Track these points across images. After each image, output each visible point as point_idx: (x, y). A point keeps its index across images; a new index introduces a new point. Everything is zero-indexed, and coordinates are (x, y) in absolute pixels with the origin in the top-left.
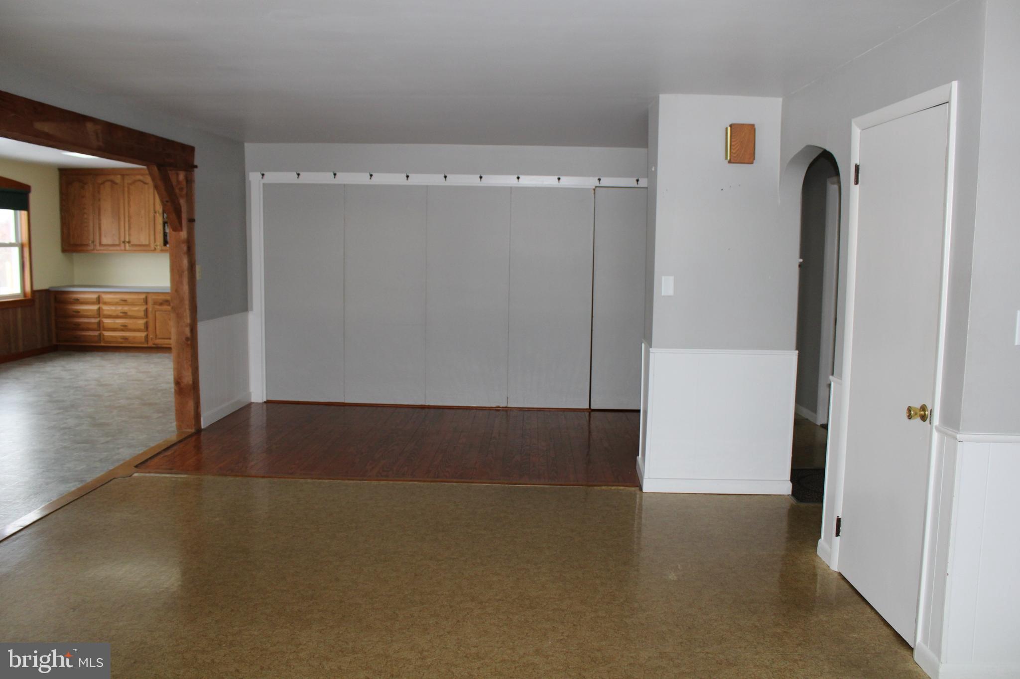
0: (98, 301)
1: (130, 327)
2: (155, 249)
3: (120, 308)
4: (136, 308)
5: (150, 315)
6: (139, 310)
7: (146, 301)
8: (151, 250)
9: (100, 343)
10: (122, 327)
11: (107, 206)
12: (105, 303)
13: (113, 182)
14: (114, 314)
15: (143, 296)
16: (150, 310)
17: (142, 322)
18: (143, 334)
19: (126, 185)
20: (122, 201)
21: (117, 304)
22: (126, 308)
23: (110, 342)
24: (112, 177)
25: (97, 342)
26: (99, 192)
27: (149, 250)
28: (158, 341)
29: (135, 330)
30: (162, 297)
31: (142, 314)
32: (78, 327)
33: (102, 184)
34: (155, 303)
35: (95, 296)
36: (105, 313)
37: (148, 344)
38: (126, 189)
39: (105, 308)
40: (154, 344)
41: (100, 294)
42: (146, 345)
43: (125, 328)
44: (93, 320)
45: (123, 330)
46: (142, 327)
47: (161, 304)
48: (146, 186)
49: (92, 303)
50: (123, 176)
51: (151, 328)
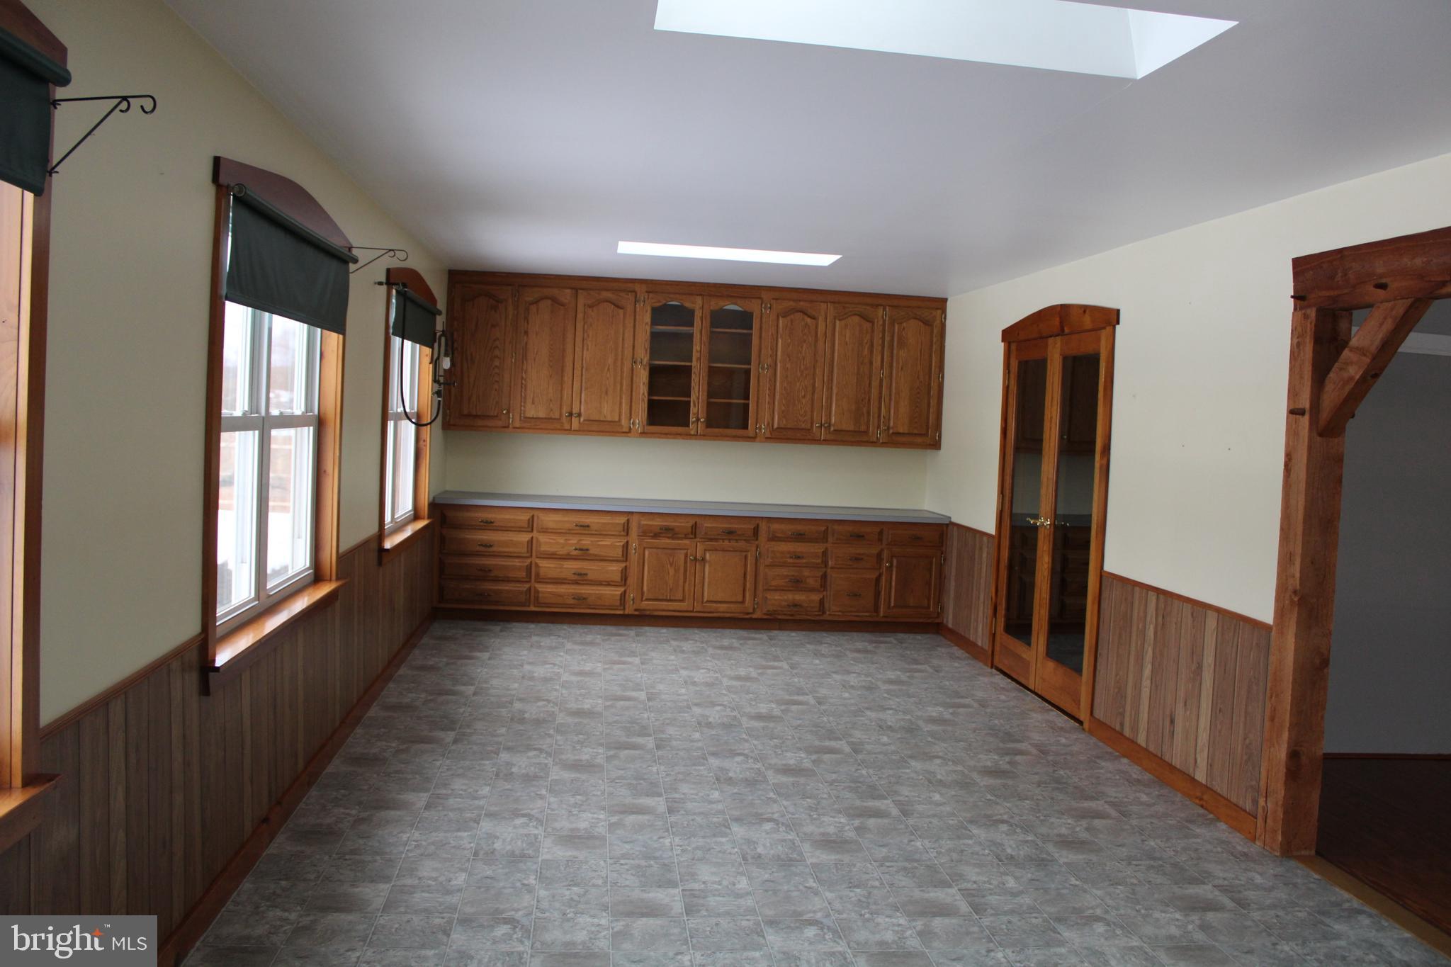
0: (530, 526)
1: (591, 576)
2: (630, 430)
3: (574, 541)
4: (607, 542)
5: (634, 557)
6: (612, 545)
7: (626, 529)
8: (624, 432)
9: (529, 606)
10: (576, 577)
11: (539, 344)
12: (545, 531)
13: (555, 300)
14: (562, 552)
15: (623, 520)
16: (634, 545)
17: (615, 569)
18: (618, 591)
19: (580, 308)
20: (570, 336)
21: (569, 532)
22: (586, 541)
23: (548, 605)
24: (554, 292)
25: (524, 605)
26: (526, 319)
27: (618, 432)
28: (645, 604)
29: (600, 583)
30: (658, 522)
31: (618, 553)
32: (485, 574)
33: (532, 303)
34: (645, 533)
35: (525, 517)
36: (544, 548)
37: (624, 609)
38: (580, 316)
39: (543, 538)
40: (636, 610)
41: (536, 513)
42: (621, 612)
43: (581, 579)
44: (517, 563)
45: (576, 583)
46: (617, 577)
47: (656, 536)
48: (621, 311)
49: (520, 530)
50: (576, 290)
51: (632, 580)
